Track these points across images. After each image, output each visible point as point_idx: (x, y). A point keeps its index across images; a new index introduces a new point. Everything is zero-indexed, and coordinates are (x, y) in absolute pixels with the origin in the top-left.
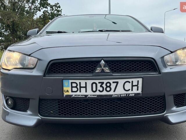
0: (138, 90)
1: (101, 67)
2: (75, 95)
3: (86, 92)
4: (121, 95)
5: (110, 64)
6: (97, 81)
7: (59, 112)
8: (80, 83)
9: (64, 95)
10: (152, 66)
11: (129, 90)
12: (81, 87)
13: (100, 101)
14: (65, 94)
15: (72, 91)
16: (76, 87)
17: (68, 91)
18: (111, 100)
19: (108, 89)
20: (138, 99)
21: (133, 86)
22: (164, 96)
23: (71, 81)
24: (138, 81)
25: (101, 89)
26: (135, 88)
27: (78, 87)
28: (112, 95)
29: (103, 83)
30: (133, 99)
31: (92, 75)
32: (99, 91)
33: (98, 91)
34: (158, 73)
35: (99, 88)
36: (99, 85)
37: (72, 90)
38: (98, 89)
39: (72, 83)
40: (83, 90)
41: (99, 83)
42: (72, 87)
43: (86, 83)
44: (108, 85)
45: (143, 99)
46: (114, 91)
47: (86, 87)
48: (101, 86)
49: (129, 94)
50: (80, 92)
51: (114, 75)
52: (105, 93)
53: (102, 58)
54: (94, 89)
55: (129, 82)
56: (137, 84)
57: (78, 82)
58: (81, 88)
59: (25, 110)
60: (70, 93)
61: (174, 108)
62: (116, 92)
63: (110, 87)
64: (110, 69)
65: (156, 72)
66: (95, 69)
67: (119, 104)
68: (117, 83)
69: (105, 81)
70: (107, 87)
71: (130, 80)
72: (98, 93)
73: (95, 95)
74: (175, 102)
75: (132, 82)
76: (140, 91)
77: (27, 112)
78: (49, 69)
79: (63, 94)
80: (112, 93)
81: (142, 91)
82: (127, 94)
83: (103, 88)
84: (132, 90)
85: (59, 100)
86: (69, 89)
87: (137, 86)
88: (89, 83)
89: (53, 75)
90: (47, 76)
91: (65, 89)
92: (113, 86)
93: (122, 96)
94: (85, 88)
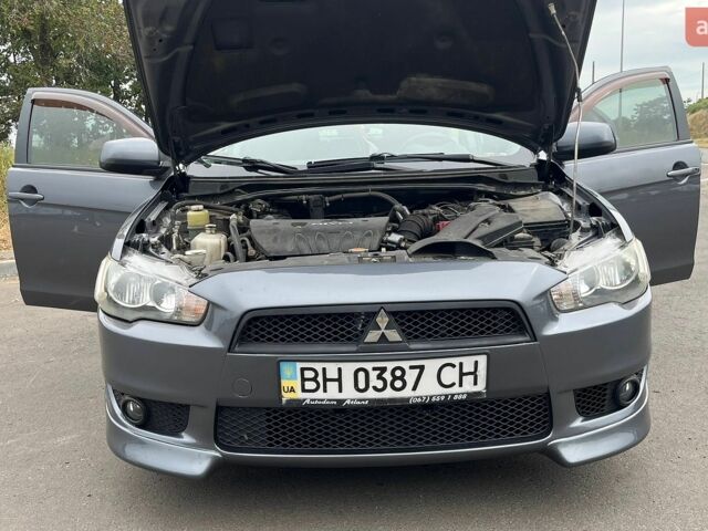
0: (475, 383)
1: (379, 329)
2: (312, 400)
3: (340, 391)
4: (431, 397)
5: (402, 318)
6: (369, 366)
7: (270, 439)
8: (324, 369)
9: (284, 400)
10: (513, 320)
11: (453, 384)
12: (326, 380)
13: (377, 411)
14: (286, 396)
15: (304, 390)
16: (314, 379)
17: (292, 390)
18: (406, 410)
19: (398, 384)
20: (478, 405)
21: (462, 374)
22: (548, 394)
23: (300, 365)
24: (476, 363)
25: (380, 384)
26: (468, 380)
27: (320, 379)
28: (408, 399)
29: (383, 370)
30: (464, 406)
31: (354, 349)
32: (375, 388)
33: (371, 389)
34: (528, 338)
35: (375, 382)
36: (373, 375)
37: (303, 386)
38: (371, 385)
39: (303, 370)
40: (333, 386)
41: (374, 369)
42: (304, 380)
43: (340, 370)
44: (398, 373)
45: (492, 403)
46: (414, 388)
47: (339, 380)
48: (380, 377)
49: (453, 395)
50: (325, 391)
51: (413, 346)
52: (389, 393)
53: (382, 305)
54: (362, 385)
55: (454, 366)
56: (472, 370)
57: (319, 367)
58: (328, 383)
59: (175, 433)
60: (299, 395)
61: (578, 423)
62: (419, 392)
63: (402, 378)
64: (402, 332)
65: (523, 334)
66: (364, 333)
67: (428, 418)
68: (422, 368)
69: (390, 366)
70: (395, 378)
71: (456, 361)
72: (371, 394)
73: (365, 400)
74: (578, 406)
75: (461, 364)
76: (481, 387)
77: (182, 437)
78: (243, 333)
79: (280, 397)
80: (407, 393)
81: (487, 388)
82: (446, 396)
83: (385, 381)
84: (461, 385)
85: (268, 409)
86: (297, 384)
87: (474, 373)
88: (349, 369)
89: (252, 349)
90: (236, 349)
91: (285, 383)
92: (411, 376)
93: (434, 399)
94: (337, 383)
